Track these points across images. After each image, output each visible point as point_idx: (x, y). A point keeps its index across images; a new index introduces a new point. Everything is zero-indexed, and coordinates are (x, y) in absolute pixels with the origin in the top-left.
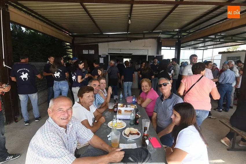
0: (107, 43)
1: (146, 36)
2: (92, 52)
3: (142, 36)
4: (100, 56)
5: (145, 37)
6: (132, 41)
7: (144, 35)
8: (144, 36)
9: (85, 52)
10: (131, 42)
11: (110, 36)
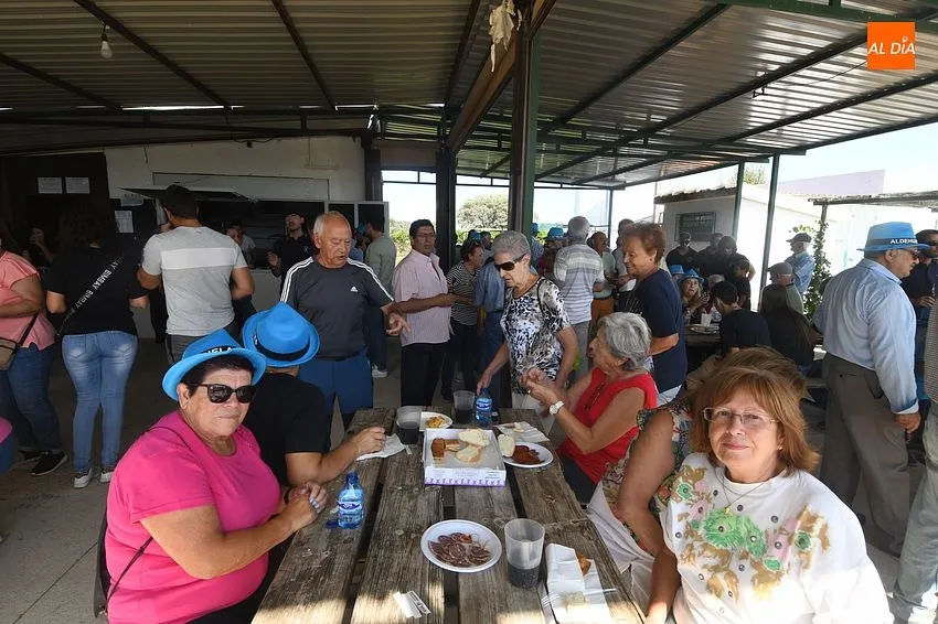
0: (139, 151)
1: (311, 124)
2: (80, 186)
3: (297, 124)
4: (116, 204)
5: (308, 127)
6: (254, 144)
7: (303, 122)
8: (304, 125)
9: (48, 186)
10: (249, 145)
11: (153, 119)
